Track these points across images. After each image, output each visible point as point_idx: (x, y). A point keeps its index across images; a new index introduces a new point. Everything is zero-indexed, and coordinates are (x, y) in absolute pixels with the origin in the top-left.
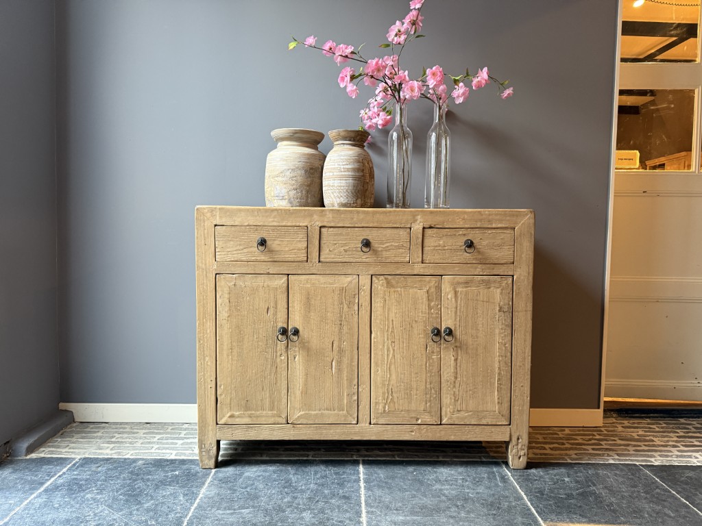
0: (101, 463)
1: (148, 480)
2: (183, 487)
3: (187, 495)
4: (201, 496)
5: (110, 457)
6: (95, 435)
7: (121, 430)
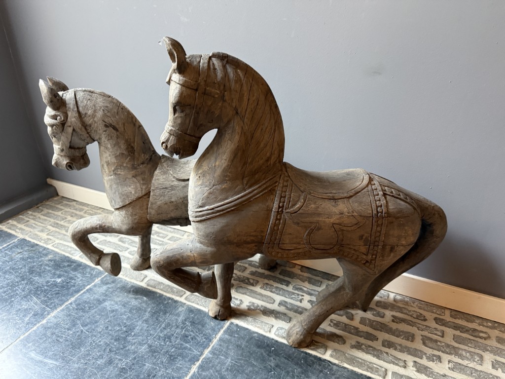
0: (27, 248)
1: (31, 283)
2: (44, 302)
3: (36, 315)
4: (44, 321)
5: (38, 243)
6: (56, 213)
7: (78, 212)
